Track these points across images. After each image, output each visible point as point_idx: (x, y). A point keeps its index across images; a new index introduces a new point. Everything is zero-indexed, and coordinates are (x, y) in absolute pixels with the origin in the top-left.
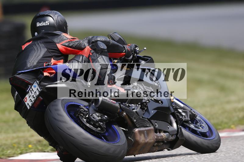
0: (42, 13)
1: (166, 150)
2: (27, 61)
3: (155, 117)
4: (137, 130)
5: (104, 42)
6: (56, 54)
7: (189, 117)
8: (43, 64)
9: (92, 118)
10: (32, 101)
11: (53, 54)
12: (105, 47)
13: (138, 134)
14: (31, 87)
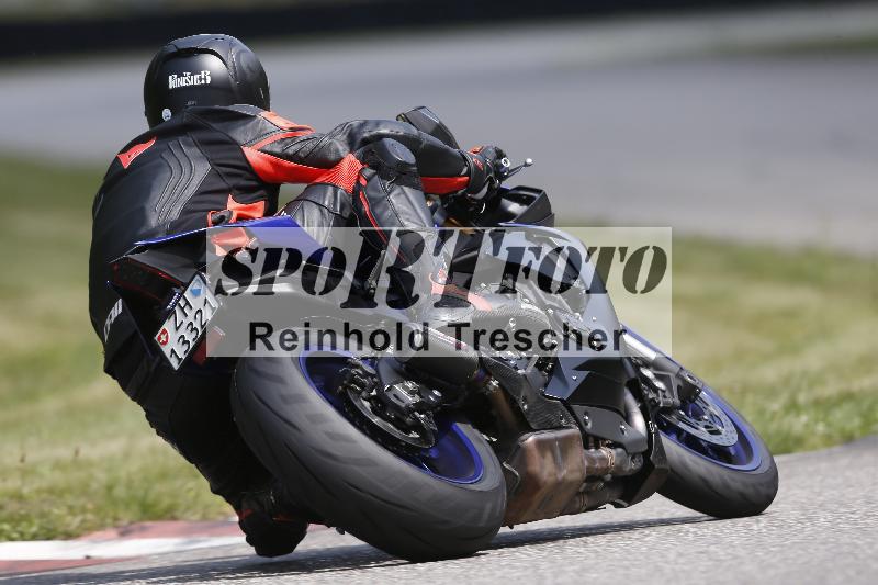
0: (184, 42)
1: (609, 506)
2: (148, 207)
3: (584, 394)
4: (530, 439)
5: (405, 140)
6: (243, 183)
7: (675, 393)
8: (206, 217)
9: (394, 399)
10: (188, 342)
11: (232, 182)
12: (411, 159)
13: (536, 453)
14: (182, 294)
